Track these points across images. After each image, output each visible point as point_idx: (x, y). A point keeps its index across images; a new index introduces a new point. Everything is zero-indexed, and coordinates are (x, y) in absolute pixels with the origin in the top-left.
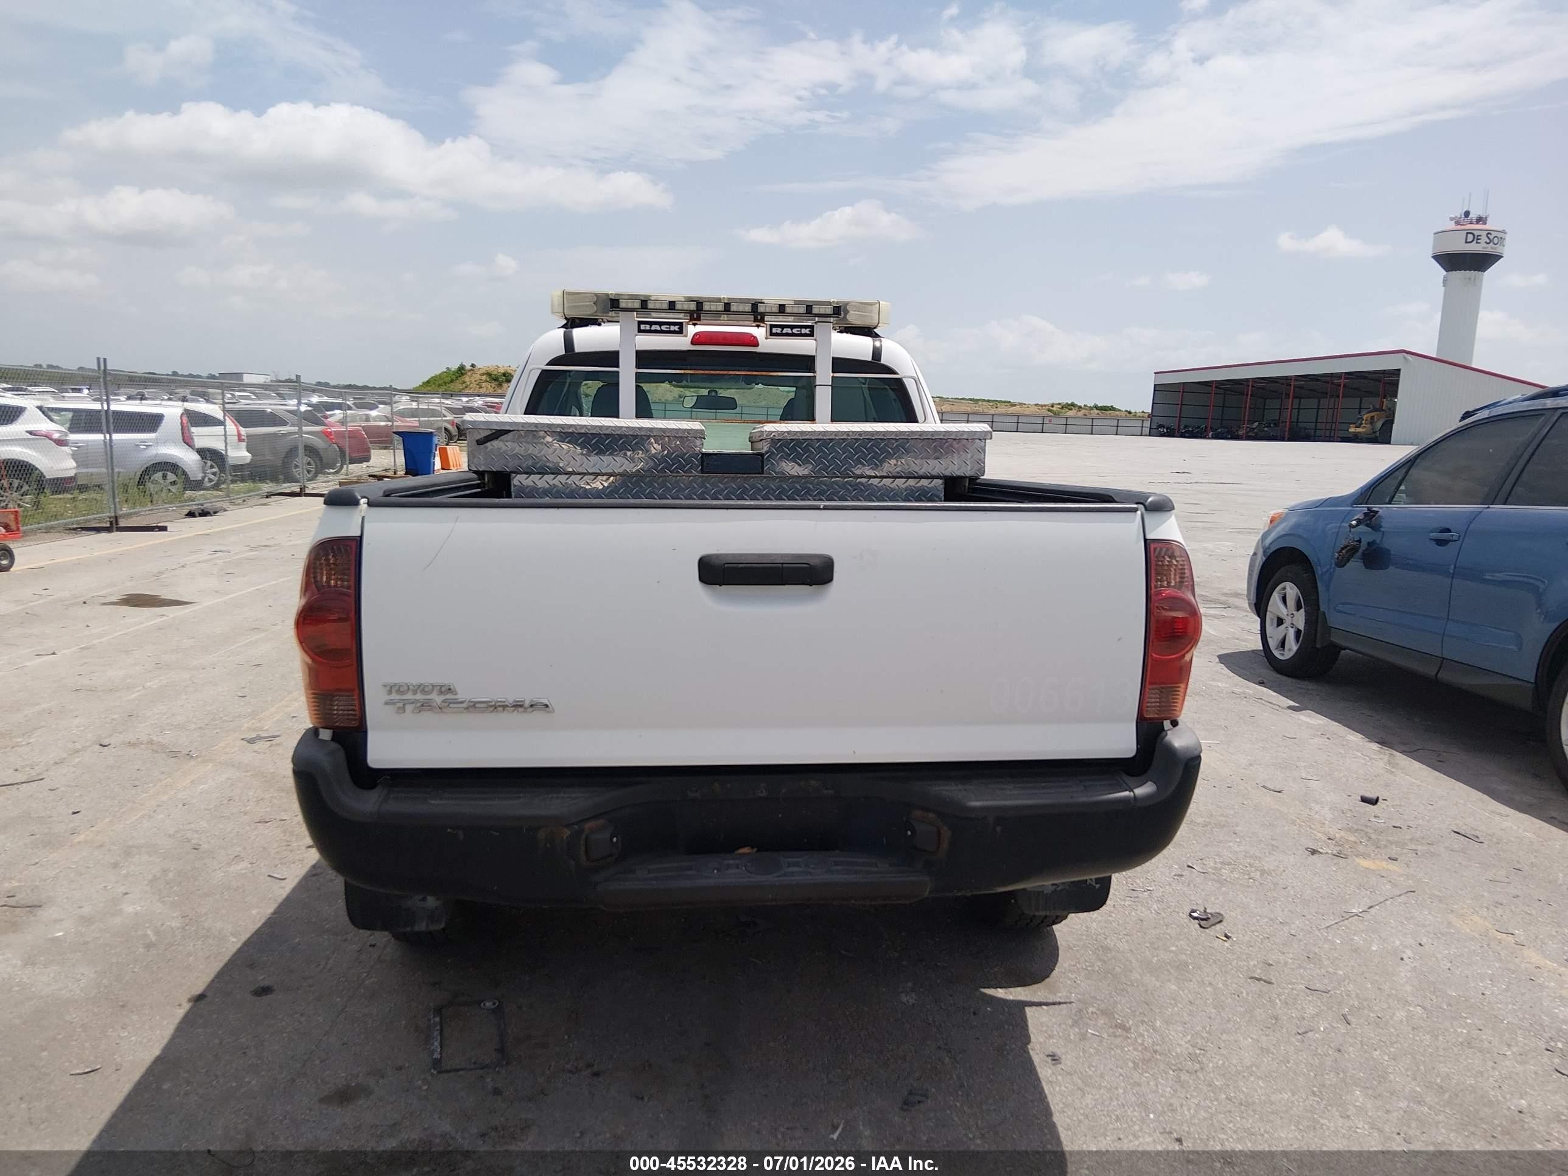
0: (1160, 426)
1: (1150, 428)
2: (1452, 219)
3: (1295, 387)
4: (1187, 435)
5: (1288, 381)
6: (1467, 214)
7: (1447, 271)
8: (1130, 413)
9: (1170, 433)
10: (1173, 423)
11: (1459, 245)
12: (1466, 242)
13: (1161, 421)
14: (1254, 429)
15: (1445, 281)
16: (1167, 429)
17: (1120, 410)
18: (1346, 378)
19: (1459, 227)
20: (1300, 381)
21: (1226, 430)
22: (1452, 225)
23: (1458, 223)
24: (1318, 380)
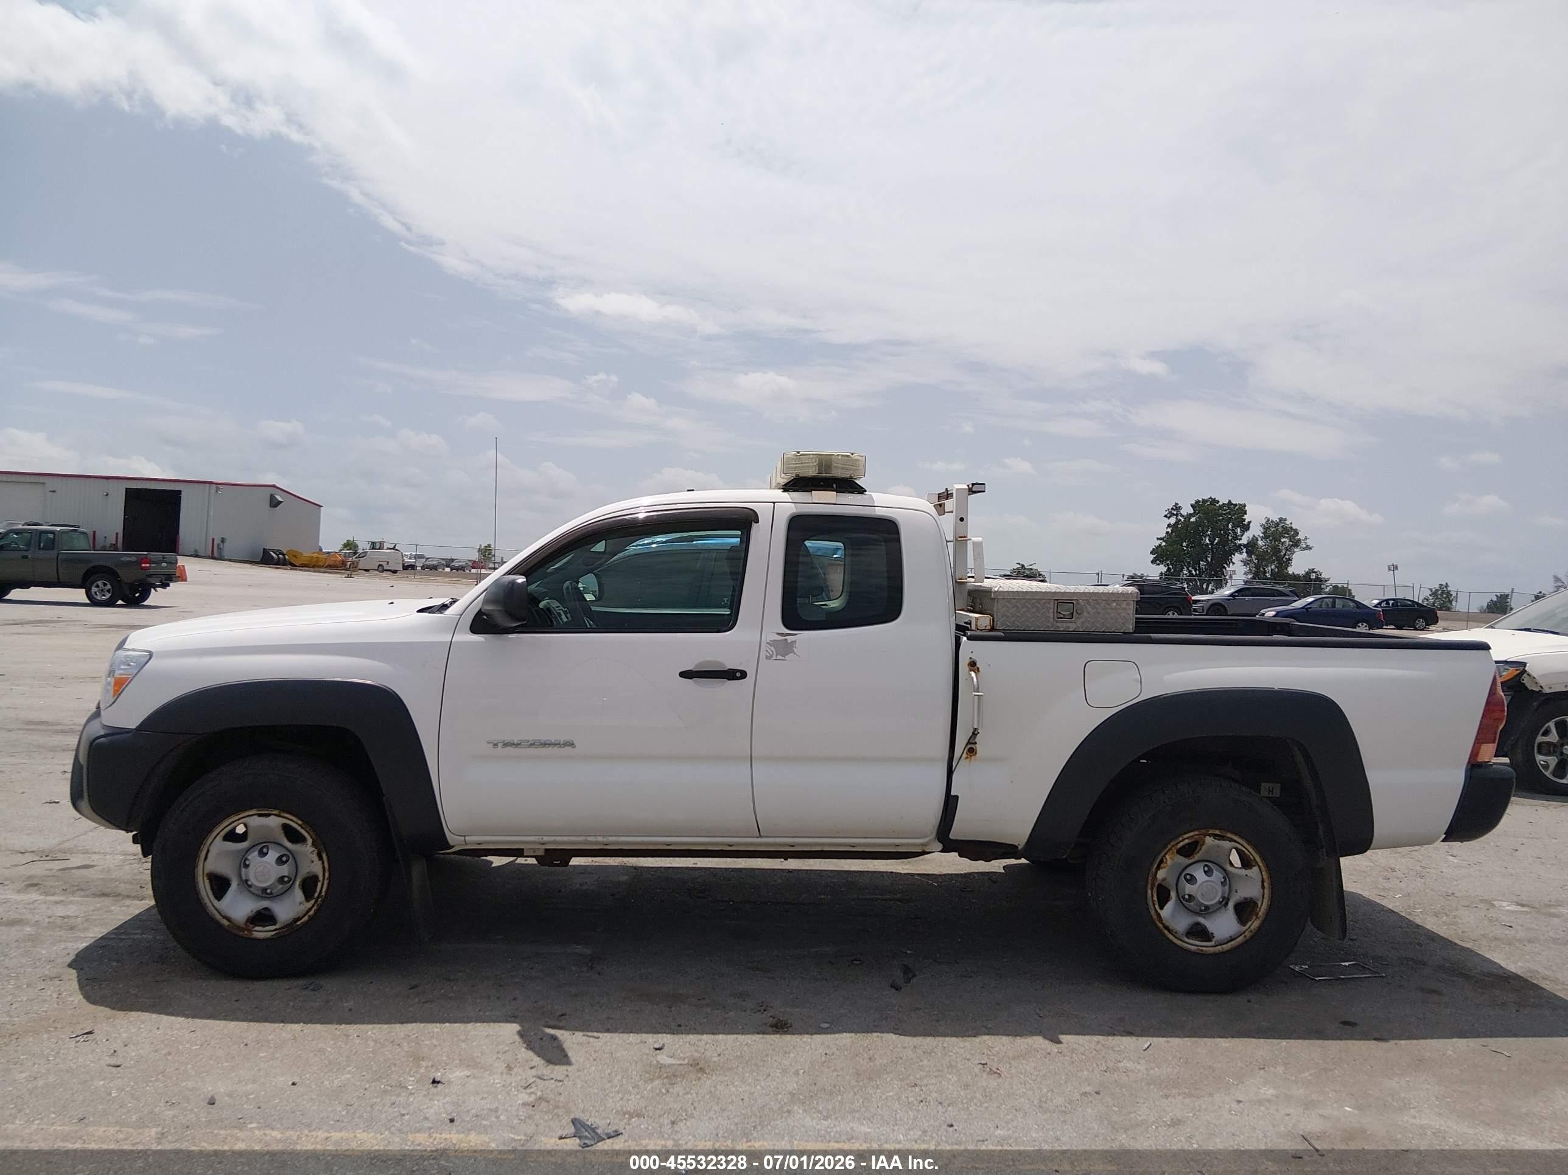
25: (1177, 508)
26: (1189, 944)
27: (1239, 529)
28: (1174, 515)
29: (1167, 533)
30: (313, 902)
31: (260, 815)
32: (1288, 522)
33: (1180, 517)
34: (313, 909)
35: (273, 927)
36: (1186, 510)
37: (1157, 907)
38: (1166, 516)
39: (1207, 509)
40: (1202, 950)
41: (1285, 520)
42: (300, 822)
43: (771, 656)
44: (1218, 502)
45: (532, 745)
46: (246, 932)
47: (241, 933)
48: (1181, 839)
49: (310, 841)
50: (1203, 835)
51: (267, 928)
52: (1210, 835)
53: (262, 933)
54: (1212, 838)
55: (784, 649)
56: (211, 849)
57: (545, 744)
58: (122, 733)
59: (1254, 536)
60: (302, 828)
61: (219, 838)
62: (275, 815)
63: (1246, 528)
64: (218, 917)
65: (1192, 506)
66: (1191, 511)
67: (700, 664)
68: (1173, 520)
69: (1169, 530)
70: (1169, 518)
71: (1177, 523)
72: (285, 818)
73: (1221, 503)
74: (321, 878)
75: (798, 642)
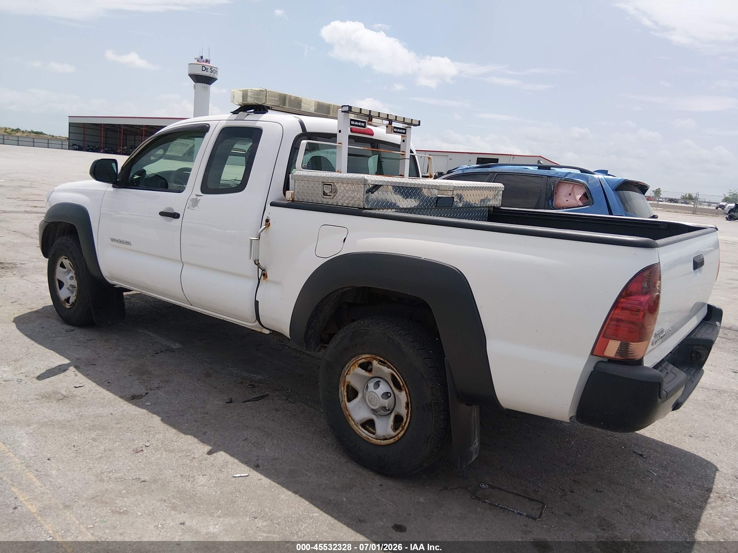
0: (75, 145)
1: (69, 146)
2: (196, 59)
3: (123, 129)
4: (90, 150)
5: (120, 127)
6: (202, 57)
7: (195, 82)
8: (53, 136)
9: (80, 149)
10: (81, 144)
11: (199, 72)
12: (202, 70)
13: (75, 142)
14: (125, 149)
15: (195, 87)
16: (78, 146)
17: (47, 135)
18: (145, 127)
19: (199, 63)
20: (125, 127)
21: (111, 149)
22: (195, 62)
23: (198, 61)
24: (133, 127)
26: (361, 430)
30: (76, 297)
31: (65, 259)
37: (346, 399)
40: (369, 439)
43: (189, 207)
45: (121, 242)
46: (64, 304)
48: (360, 358)
50: (373, 358)
52: (376, 360)
53: (67, 306)
54: (377, 362)
55: (195, 203)
56: (57, 269)
57: (124, 242)
61: (59, 265)
67: (167, 209)
72: (69, 261)
75: (199, 200)
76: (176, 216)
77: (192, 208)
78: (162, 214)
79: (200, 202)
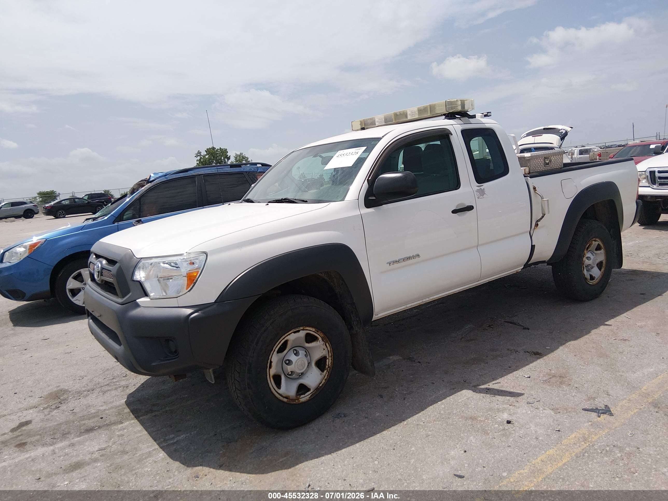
25: (199, 153)
27: (226, 159)
28: (199, 155)
29: (197, 163)
30: (325, 371)
31: (295, 332)
32: (243, 154)
33: (201, 156)
34: (326, 375)
35: (309, 393)
36: (204, 153)
38: (195, 156)
39: (212, 152)
40: (594, 283)
41: (243, 153)
42: (314, 330)
43: (479, 197)
44: (215, 148)
45: (404, 260)
46: (297, 401)
47: (294, 403)
49: (320, 339)
51: (306, 394)
52: (593, 240)
53: (305, 398)
54: (594, 242)
55: (482, 192)
56: (272, 360)
57: (409, 258)
58: (208, 307)
59: (232, 161)
60: (316, 333)
61: (275, 352)
62: (302, 330)
63: (229, 159)
64: (281, 398)
65: (206, 151)
66: (206, 153)
67: (457, 206)
68: (199, 158)
69: (198, 162)
70: (197, 157)
71: (201, 158)
72: (307, 330)
73: (216, 149)
74: (328, 357)
75: (484, 189)
76: (470, 208)
77: (482, 197)
78: (454, 212)
79: (485, 190)
